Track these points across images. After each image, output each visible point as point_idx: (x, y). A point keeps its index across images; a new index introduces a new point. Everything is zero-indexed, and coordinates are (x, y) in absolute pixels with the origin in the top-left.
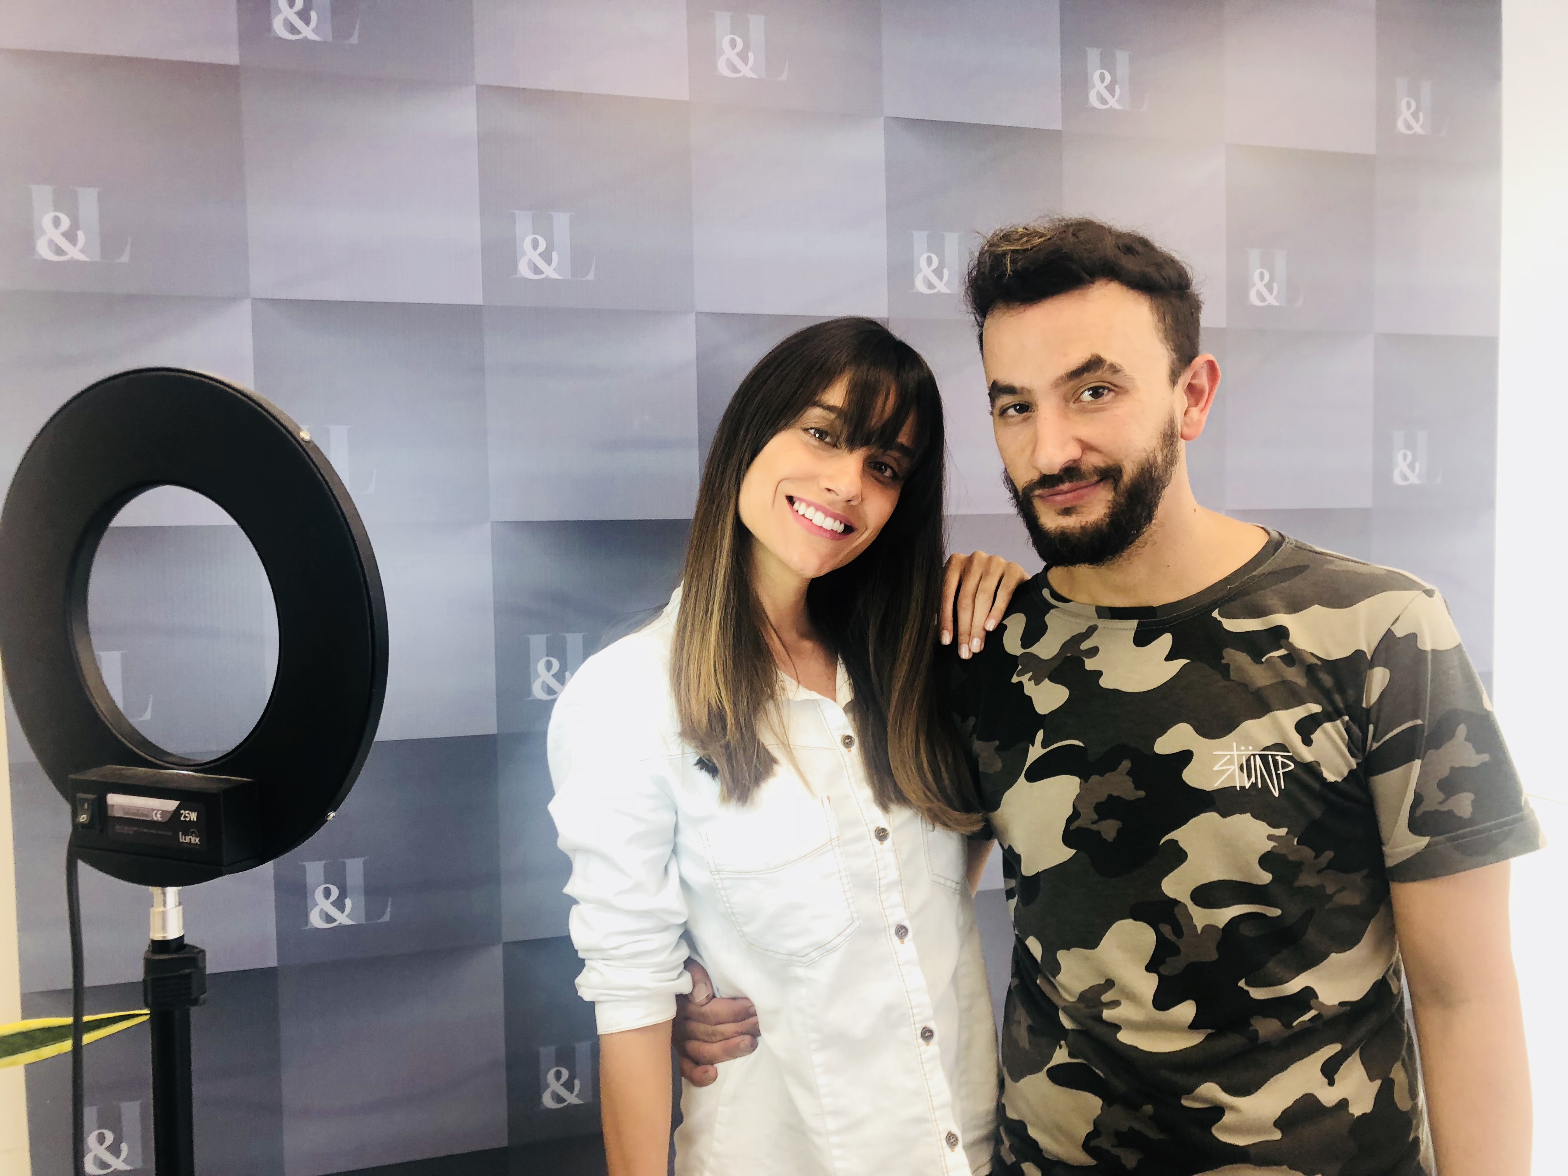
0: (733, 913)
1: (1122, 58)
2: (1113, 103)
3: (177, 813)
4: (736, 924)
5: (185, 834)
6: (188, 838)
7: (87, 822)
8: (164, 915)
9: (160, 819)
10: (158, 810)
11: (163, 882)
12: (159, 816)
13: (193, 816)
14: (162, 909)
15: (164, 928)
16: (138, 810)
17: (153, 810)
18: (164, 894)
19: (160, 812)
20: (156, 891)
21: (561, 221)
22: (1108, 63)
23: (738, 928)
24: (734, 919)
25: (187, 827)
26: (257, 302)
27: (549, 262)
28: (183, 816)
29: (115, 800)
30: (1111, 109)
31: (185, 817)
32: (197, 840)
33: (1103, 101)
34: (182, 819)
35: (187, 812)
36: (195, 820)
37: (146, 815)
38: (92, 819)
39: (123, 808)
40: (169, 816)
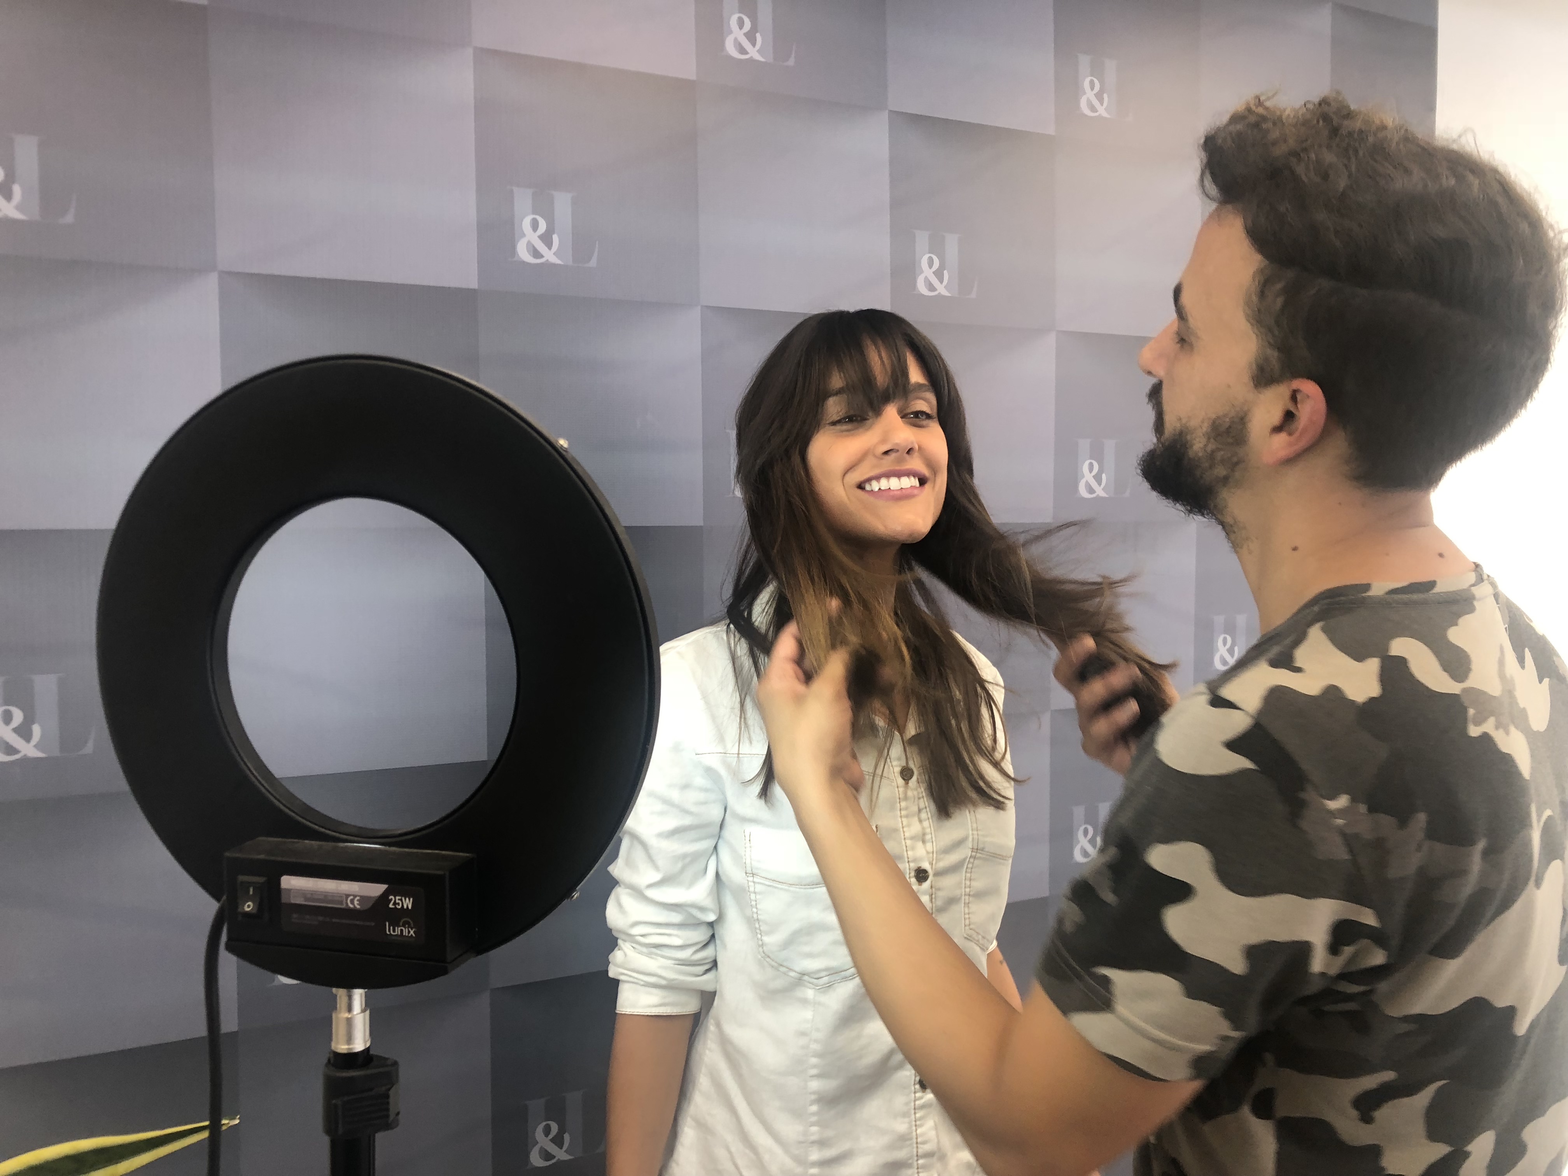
0: (758, 920)
3: (384, 897)
4: (758, 931)
5: (395, 924)
6: (398, 931)
7: (255, 911)
8: (349, 1022)
9: (358, 907)
10: (355, 896)
11: (348, 983)
12: (356, 902)
13: (408, 903)
14: (347, 1015)
15: (350, 1039)
16: (326, 896)
17: (348, 896)
18: (350, 997)
19: (358, 898)
20: (341, 993)
24: (757, 926)
25: (396, 917)
27: (549, 246)
28: (392, 902)
29: (290, 882)
31: (395, 904)
32: (412, 932)
34: (391, 906)
35: (397, 898)
36: (410, 907)
37: (341, 903)
38: (260, 907)
39: (303, 893)
40: (371, 903)
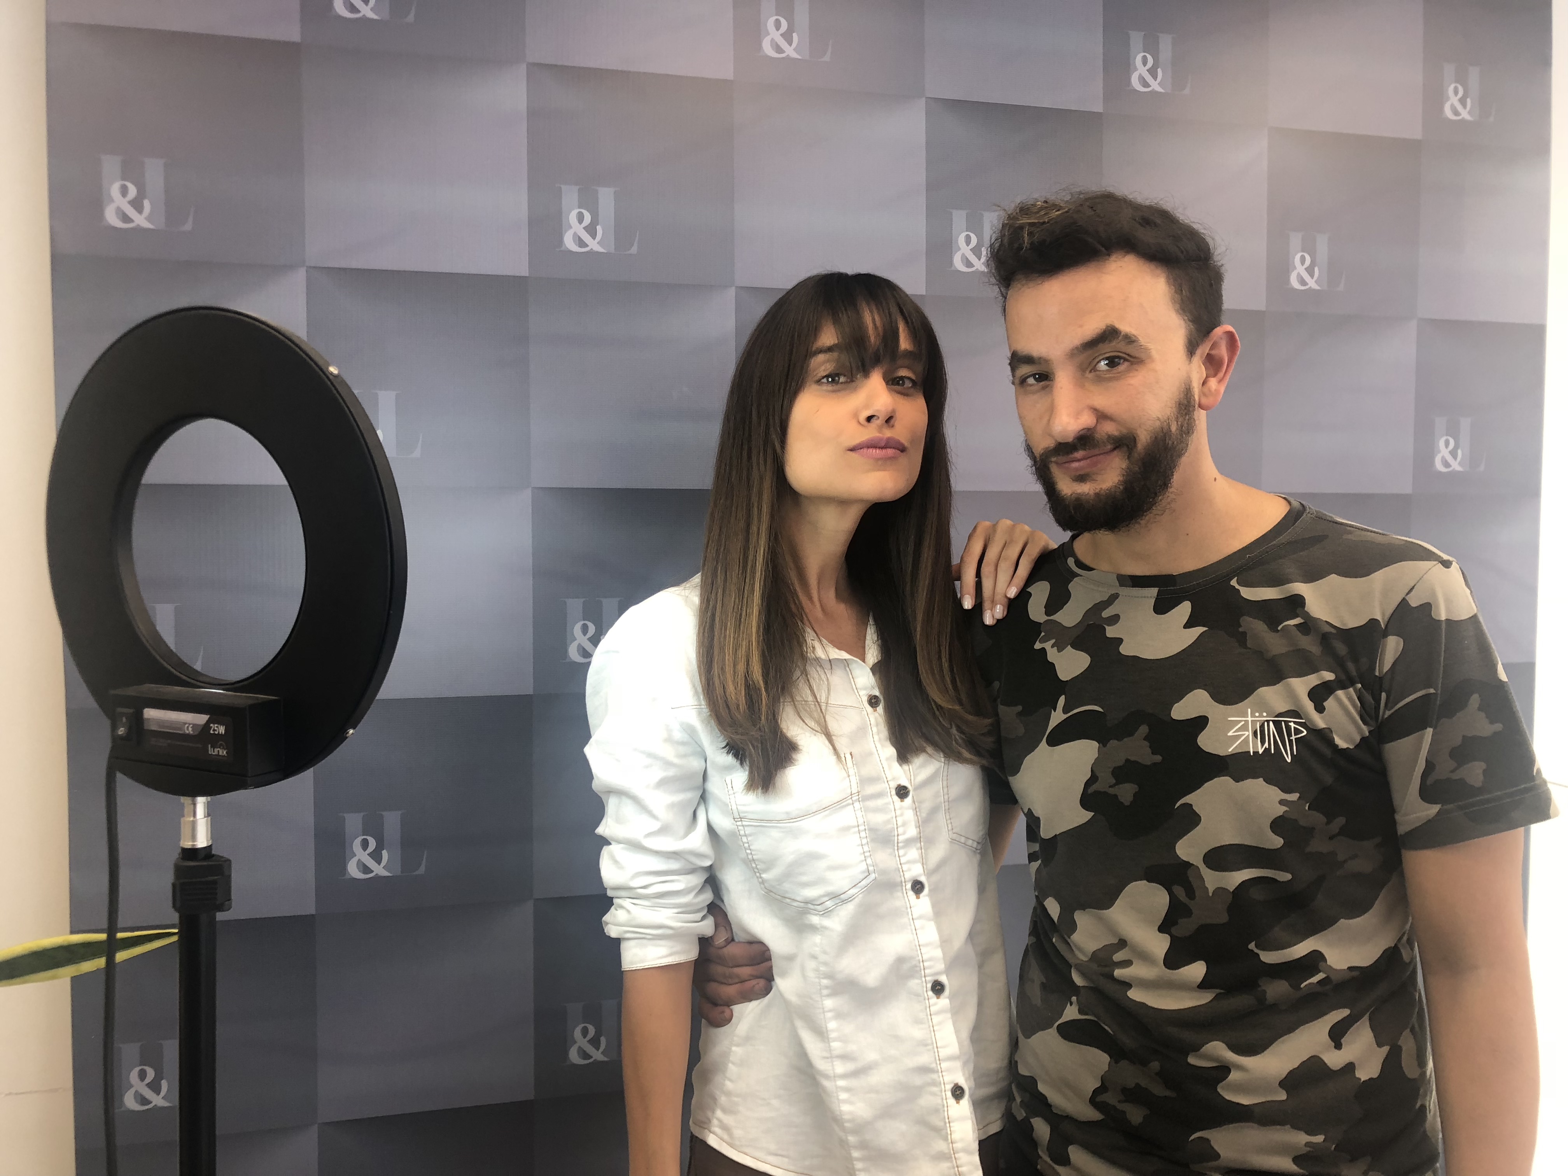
0: (753, 860)
1: (1166, 43)
2: (1155, 86)
3: (207, 726)
4: (756, 870)
5: (213, 747)
6: (216, 750)
7: (124, 735)
8: (194, 825)
9: (191, 732)
10: (190, 724)
11: (194, 793)
12: (190, 729)
13: (222, 730)
14: (192, 819)
15: (194, 837)
16: (172, 724)
17: (185, 724)
18: (194, 804)
19: (191, 726)
20: (186, 800)
21: (606, 197)
22: (1151, 47)
23: (758, 874)
24: (754, 865)
25: (216, 740)
26: (313, 270)
27: (593, 235)
28: (212, 729)
29: (151, 714)
30: (1154, 92)
31: (214, 730)
32: (225, 752)
33: (1146, 84)
34: (212, 732)
35: (216, 725)
36: (223, 732)
37: (180, 729)
38: (130, 730)
39: (160, 722)
40: (200, 729)
